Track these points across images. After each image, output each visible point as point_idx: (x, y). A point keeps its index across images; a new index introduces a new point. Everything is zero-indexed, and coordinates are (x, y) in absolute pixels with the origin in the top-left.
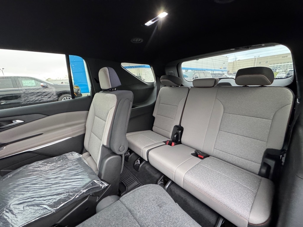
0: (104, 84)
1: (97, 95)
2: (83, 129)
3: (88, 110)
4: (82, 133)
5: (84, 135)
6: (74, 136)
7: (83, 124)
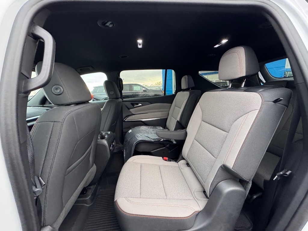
0: (184, 86)
1: (178, 93)
2: (167, 115)
3: (172, 103)
4: (166, 117)
5: (167, 119)
6: (162, 118)
7: (168, 112)
